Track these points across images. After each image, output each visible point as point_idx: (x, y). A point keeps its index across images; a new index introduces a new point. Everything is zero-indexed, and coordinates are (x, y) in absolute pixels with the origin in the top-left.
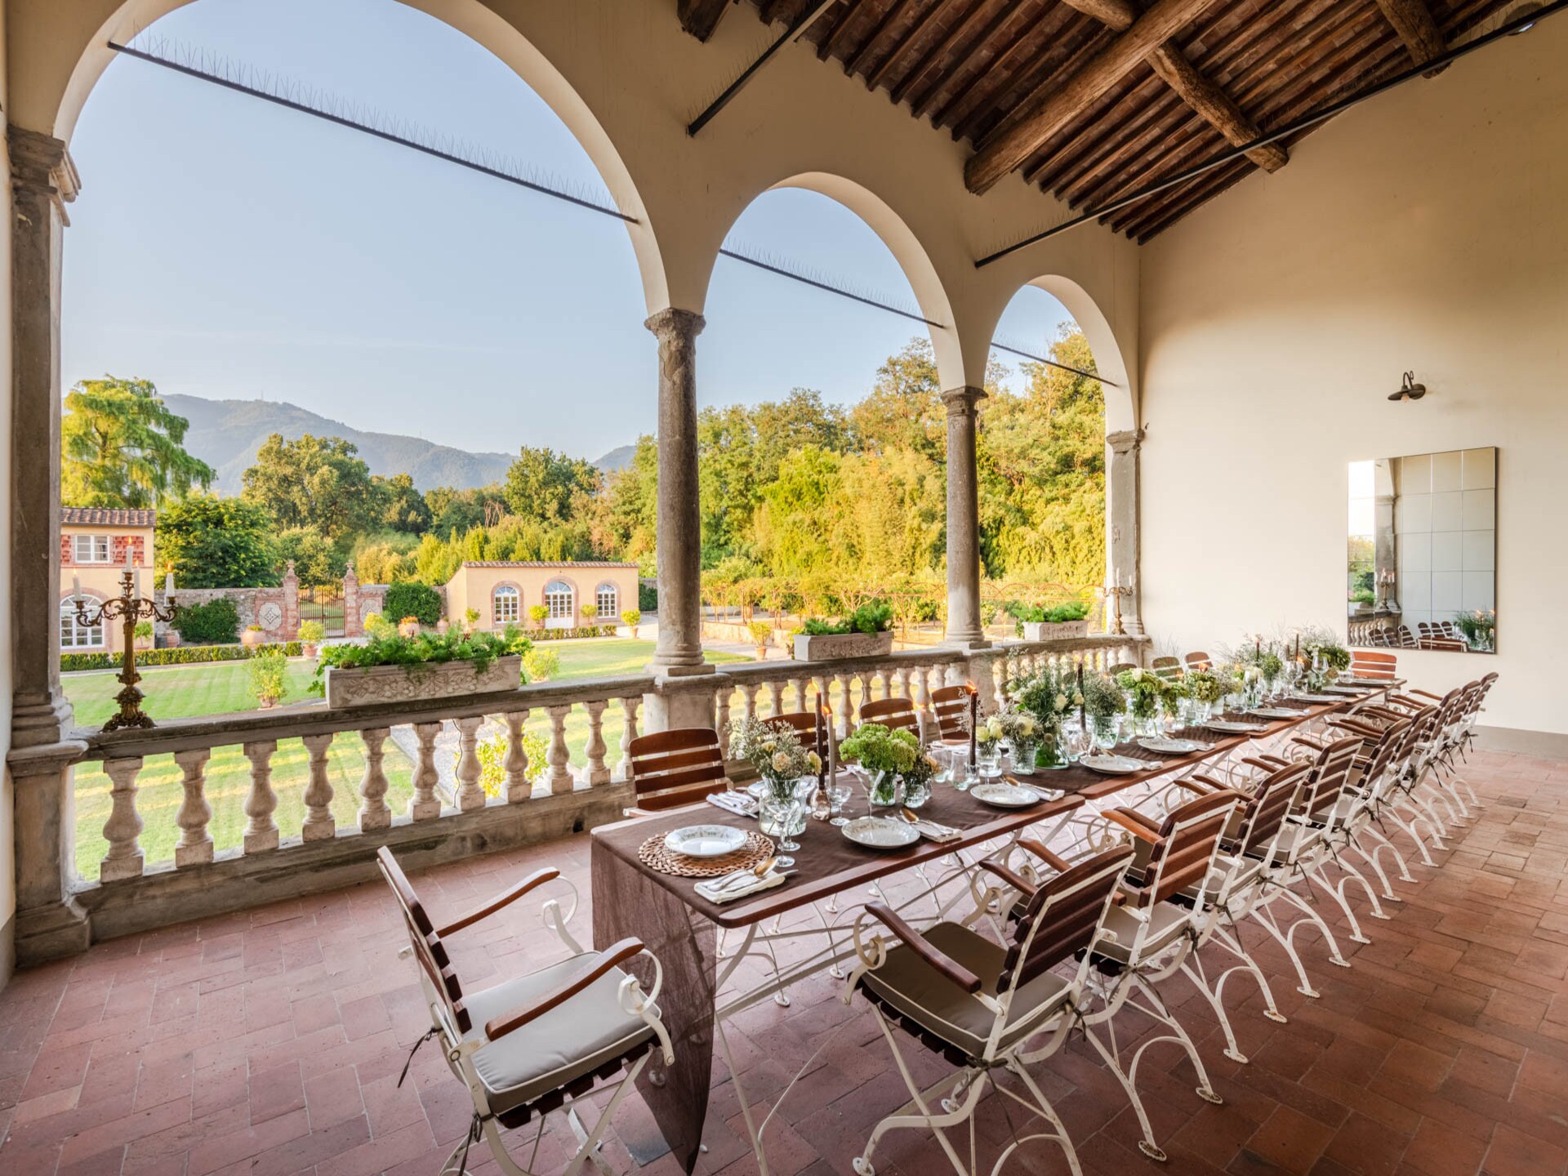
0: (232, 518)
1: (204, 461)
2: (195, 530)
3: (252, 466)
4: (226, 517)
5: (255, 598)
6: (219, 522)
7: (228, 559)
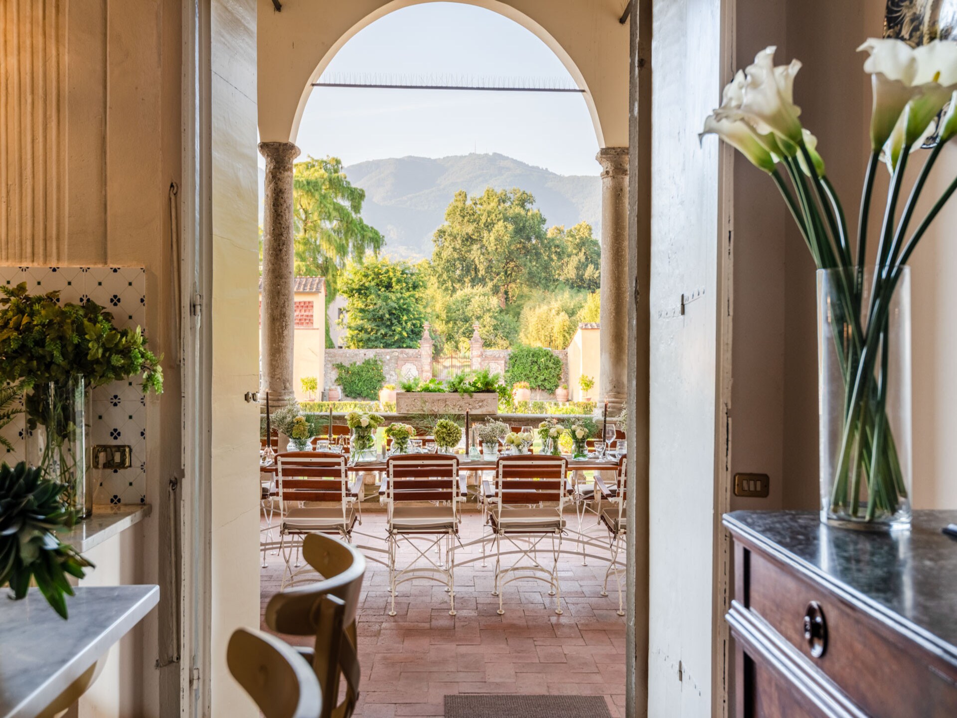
0: (399, 281)
1: (376, 228)
2: (371, 294)
3: (440, 227)
4: (394, 280)
5: (398, 358)
6: (389, 286)
7: (394, 321)
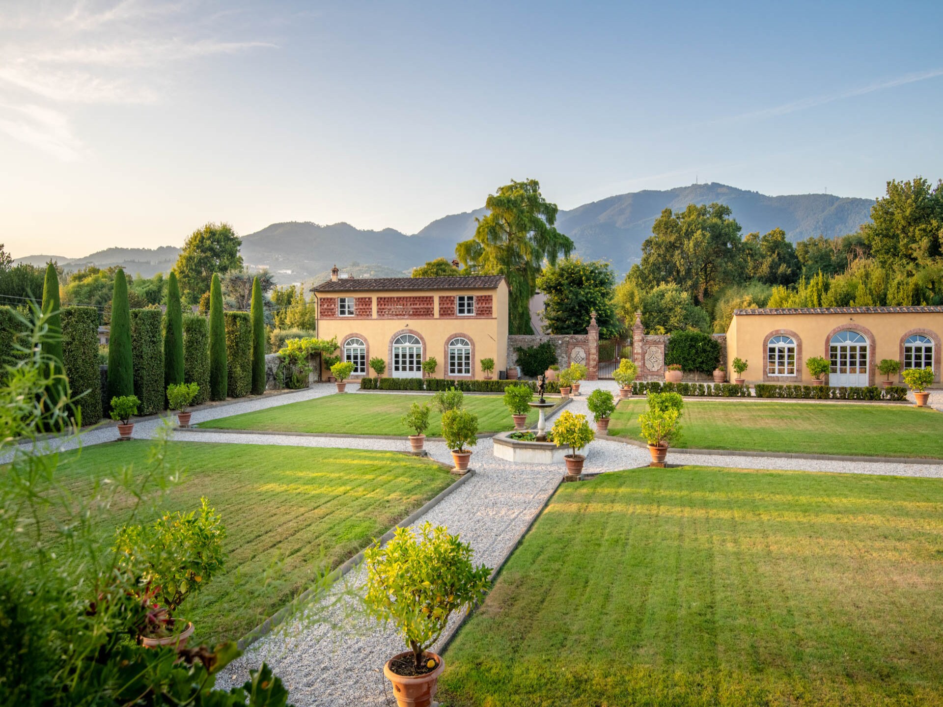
1: (567, 235)
2: (565, 290)
4: (584, 278)
5: (568, 343)
